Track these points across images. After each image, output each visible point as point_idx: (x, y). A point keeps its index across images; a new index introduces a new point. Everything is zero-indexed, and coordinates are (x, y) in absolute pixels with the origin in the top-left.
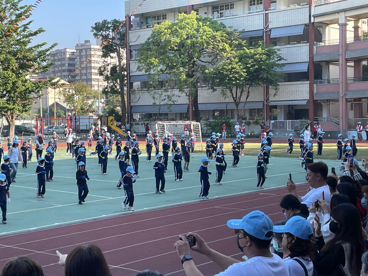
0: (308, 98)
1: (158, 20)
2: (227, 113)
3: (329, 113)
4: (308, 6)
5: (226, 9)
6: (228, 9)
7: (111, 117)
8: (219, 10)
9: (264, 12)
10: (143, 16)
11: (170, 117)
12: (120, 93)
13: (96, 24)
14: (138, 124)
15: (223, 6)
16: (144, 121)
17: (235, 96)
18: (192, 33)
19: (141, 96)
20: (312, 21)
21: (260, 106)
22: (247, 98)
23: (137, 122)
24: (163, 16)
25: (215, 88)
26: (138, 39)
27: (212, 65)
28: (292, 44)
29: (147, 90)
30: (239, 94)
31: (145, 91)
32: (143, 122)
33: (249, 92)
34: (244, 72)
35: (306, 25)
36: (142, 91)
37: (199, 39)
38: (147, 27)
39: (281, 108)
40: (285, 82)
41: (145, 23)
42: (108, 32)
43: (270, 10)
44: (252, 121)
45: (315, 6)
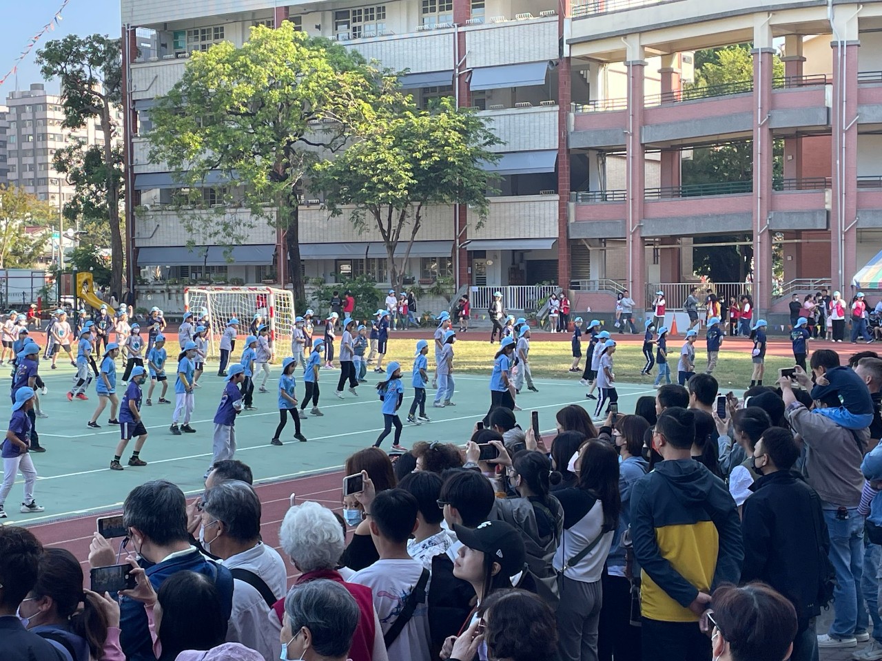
0: (557, 236)
1: (203, 38)
2: (368, 267)
3: (604, 270)
4: (557, 18)
5: (366, 19)
6: (372, 18)
7: (85, 274)
8: (351, 20)
9: (456, 30)
10: (165, 29)
11: (231, 276)
12: (107, 217)
13: (48, 45)
14: (154, 292)
15: (360, 11)
16: (168, 285)
17: (385, 228)
18: (283, 73)
19: (161, 224)
20: (566, 53)
21: (446, 252)
22: (414, 233)
23: (150, 287)
24: (216, 30)
25: (338, 206)
26: (154, 84)
27: (333, 152)
28: (520, 107)
29: (176, 210)
30: (395, 223)
31: (171, 213)
32: (165, 287)
33: (418, 218)
34: (406, 170)
35: (551, 62)
36: (164, 213)
37: (301, 90)
38: (177, 57)
39: (496, 257)
40: (502, 195)
41: (170, 46)
42: (78, 67)
43: (469, 24)
44: (427, 287)
45: (573, 19)
